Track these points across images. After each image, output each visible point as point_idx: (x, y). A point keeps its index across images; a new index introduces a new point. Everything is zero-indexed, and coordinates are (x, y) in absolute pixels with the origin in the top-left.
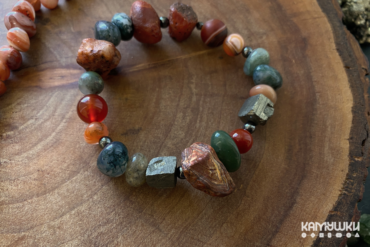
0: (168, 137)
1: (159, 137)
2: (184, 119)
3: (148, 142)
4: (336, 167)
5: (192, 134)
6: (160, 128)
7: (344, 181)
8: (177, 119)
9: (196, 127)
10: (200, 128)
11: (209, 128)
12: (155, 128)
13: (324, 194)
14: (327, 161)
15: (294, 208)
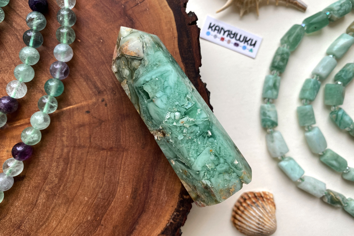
0: (46, 183)
1: (39, 183)
2: (58, 168)
3: (30, 187)
4: (168, 204)
5: (64, 180)
6: (39, 175)
7: (172, 214)
8: (52, 168)
9: (66, 174)
10: (70, 175)
11: (77, 175)
12: (36, 175)
13: (156, 223)
14: (162, 199)
15: (134, 232)
